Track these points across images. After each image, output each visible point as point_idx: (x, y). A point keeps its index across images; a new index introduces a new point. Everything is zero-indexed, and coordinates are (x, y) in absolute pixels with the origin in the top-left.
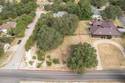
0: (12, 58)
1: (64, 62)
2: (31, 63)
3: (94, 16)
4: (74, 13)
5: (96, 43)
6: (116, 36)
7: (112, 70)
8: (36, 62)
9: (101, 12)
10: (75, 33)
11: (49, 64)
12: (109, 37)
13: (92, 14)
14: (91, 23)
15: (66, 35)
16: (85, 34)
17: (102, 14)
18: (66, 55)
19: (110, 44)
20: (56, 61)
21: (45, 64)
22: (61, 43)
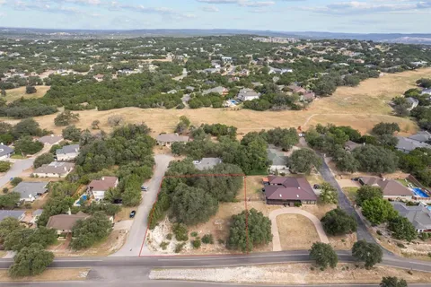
0: (125, 240)
1: (221, 242)
2: (163, 245)
3: (273, 167)
4: (234, 162)
5: (274, 214)
6: (308, 201)
7: (295, 251)
8: (173, 243)
9: (287, 158)
10: (238, 197)
11: (196, 245)
12: (297, 203)
13: (268, 163)
14: (266, 180)
15: (222, 200)
16: (256, 200)
17: (287, 162)
18: (224, 231)
19: (298, 215)
20: (207, 240)
21: (188, 246)
22: (213, 213)
